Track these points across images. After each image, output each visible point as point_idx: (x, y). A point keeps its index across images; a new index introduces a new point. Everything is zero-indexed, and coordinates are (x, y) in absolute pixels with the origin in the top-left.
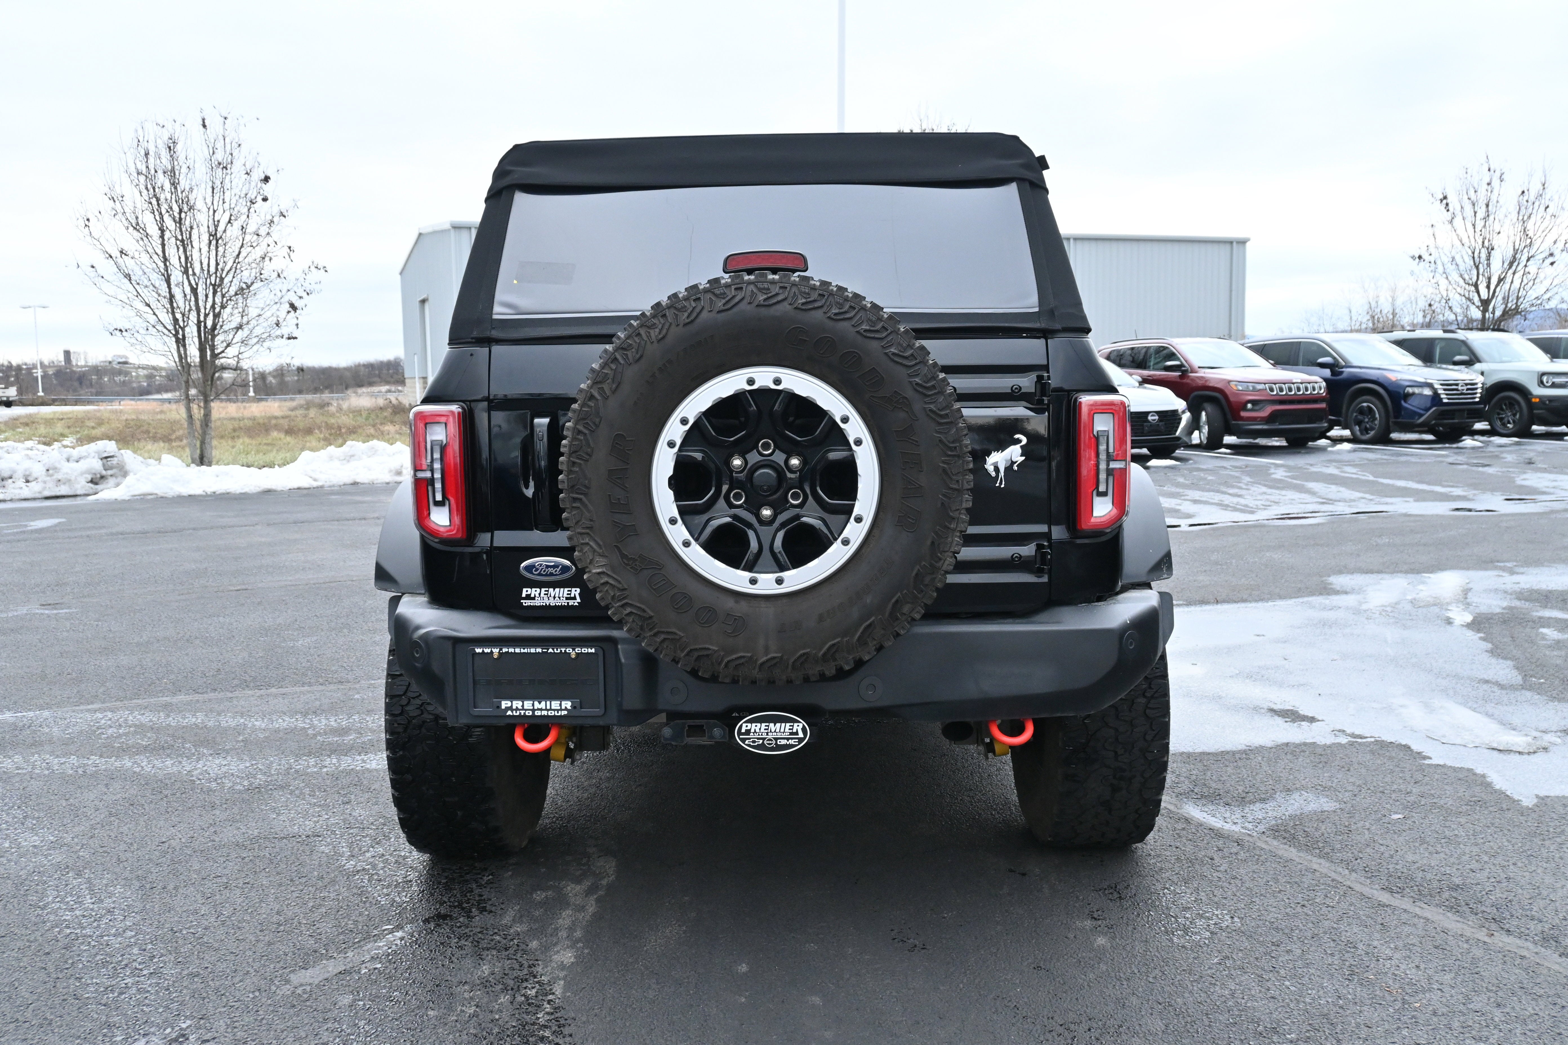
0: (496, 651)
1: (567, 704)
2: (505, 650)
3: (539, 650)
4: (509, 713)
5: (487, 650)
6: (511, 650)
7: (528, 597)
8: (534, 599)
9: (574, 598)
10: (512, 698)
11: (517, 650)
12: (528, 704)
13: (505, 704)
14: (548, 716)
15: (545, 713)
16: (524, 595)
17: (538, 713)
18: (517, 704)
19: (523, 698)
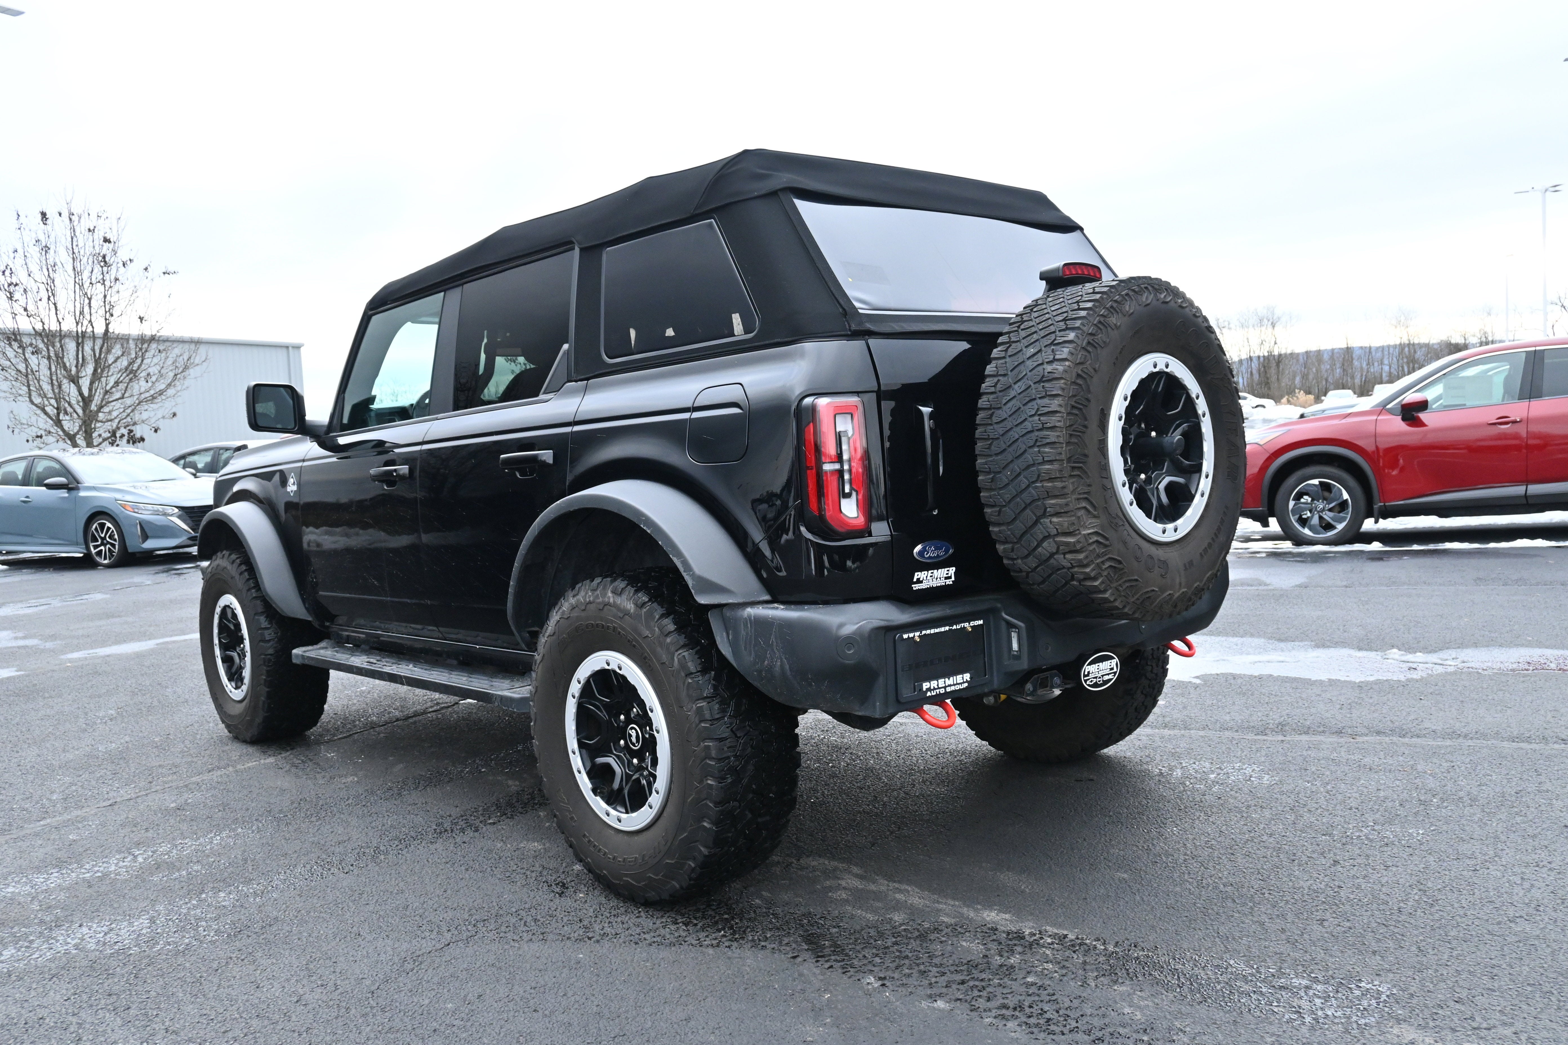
0: (917, 634)
1: (967, 676)
2: (924, 632)
3: (947, 628)
4: (929, 694)
5: (911, 635)
6: (928, 632)
7: (919, 581)
8: (921, 582)
9: (950, 578)
10: (929, 679)
11: (932, 631)
12: (941, 682)
13: (926, 686)
14: (956, 691)
15: (953, 688)
16: (915, 580)
17: (948, 689)
18: (934, 684)
19: (937, 678)
